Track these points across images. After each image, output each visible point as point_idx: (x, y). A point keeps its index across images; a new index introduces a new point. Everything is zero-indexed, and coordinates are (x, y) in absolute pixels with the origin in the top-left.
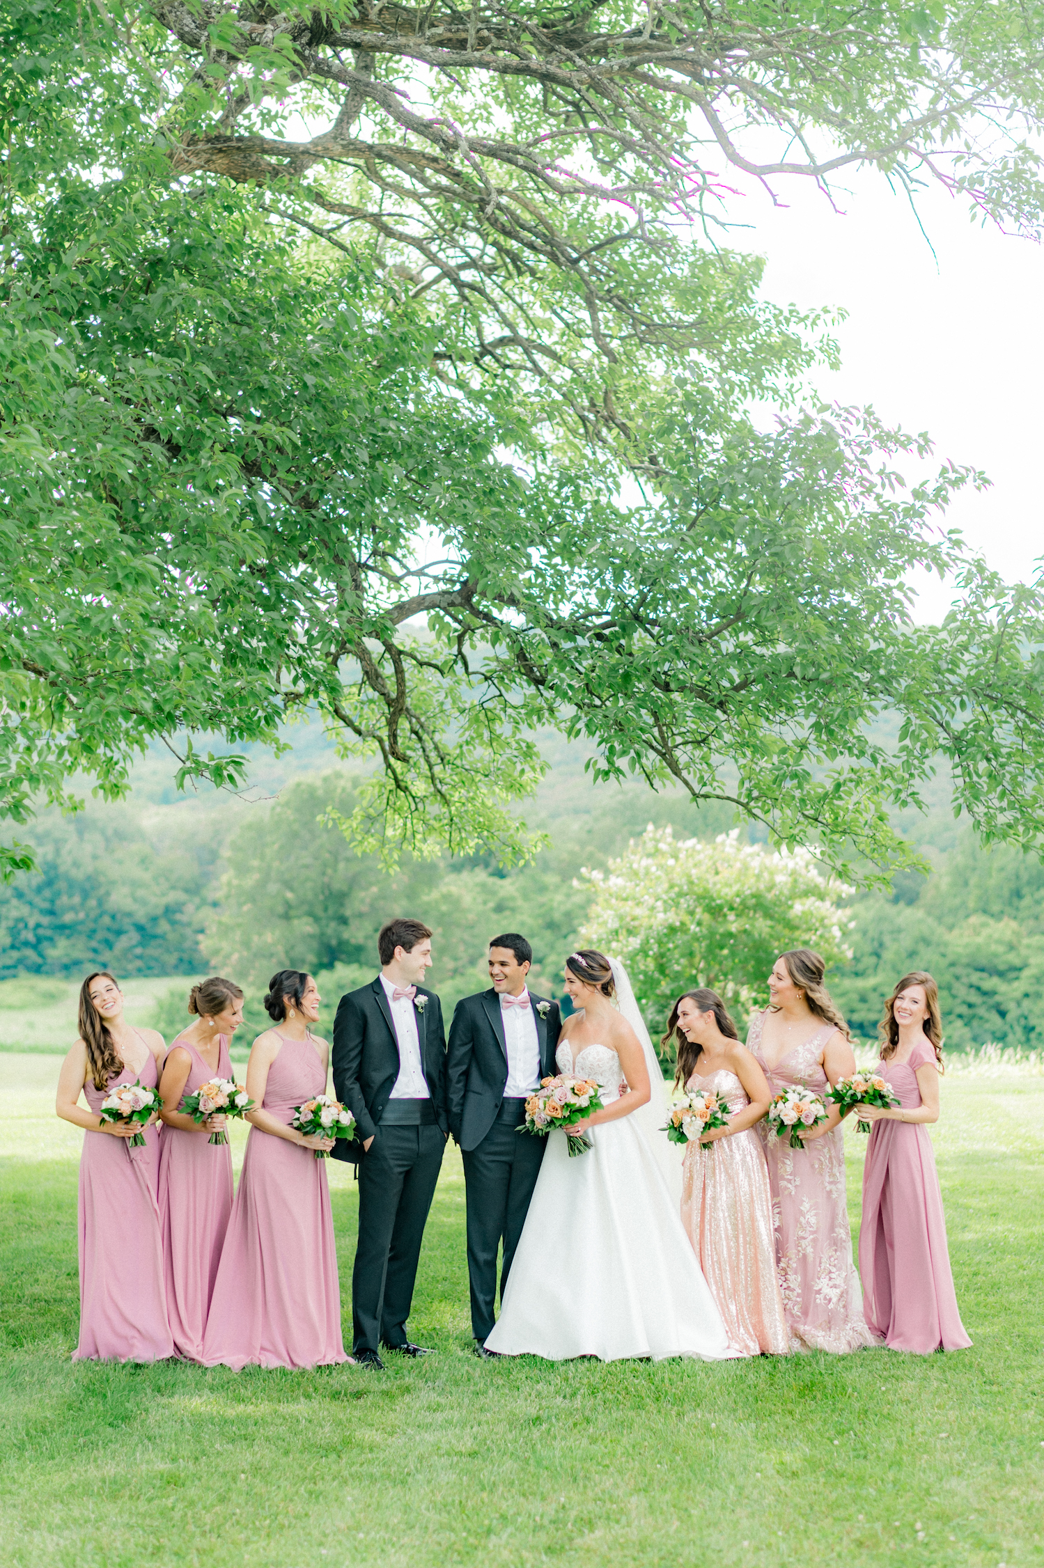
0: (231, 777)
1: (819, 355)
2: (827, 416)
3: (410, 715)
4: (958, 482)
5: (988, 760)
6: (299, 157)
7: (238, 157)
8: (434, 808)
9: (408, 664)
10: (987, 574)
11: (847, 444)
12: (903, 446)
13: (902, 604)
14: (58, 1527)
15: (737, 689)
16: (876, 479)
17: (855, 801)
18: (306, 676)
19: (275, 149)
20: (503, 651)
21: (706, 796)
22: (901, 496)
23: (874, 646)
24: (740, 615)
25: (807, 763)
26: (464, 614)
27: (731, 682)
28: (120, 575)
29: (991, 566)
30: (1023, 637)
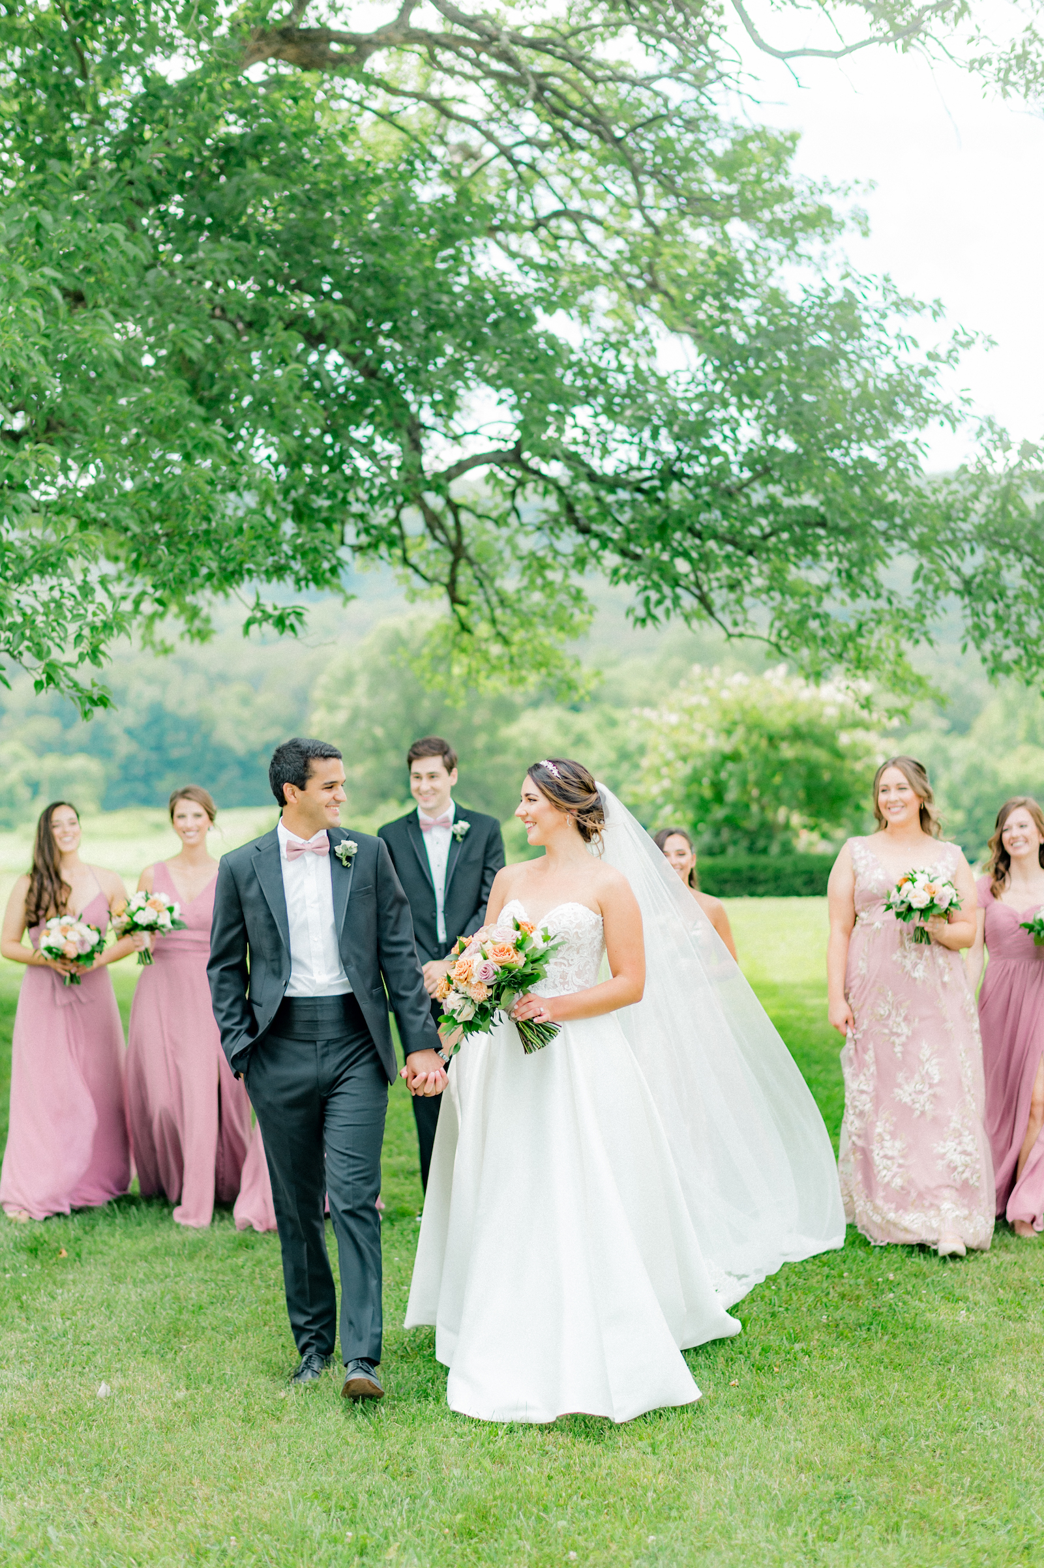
0: (292, 627)
1: (850, 224)
2: (848, 284)
3: (471, 562)
4: (967, 345)
5: (995, 601)
6: (362, 46)
7: (307, 47)
8: (496, 649)
9: (464, 517)
10: (997, 429)
11: (866, 309)
12: (916, 309)
13: (915, 457)
14: (142, 1281)
15: (765, 537)
16: (893, 343)
17: (878, 638)
18: (367, 531)
19: (341, 39)
20: (552, 503)
21: (741, 635)
22: (916, 358)
23: (891, 497)
24: (767, 470)
25: (829, 605)
26: (517, 473)
27: (762, 529)
28: (190, 446)
29: (1000, 423)
30: (1028, 486)
